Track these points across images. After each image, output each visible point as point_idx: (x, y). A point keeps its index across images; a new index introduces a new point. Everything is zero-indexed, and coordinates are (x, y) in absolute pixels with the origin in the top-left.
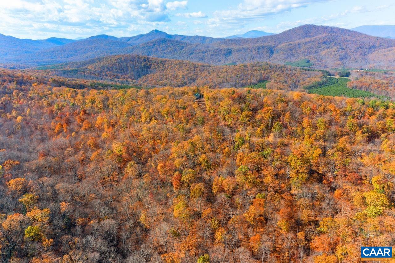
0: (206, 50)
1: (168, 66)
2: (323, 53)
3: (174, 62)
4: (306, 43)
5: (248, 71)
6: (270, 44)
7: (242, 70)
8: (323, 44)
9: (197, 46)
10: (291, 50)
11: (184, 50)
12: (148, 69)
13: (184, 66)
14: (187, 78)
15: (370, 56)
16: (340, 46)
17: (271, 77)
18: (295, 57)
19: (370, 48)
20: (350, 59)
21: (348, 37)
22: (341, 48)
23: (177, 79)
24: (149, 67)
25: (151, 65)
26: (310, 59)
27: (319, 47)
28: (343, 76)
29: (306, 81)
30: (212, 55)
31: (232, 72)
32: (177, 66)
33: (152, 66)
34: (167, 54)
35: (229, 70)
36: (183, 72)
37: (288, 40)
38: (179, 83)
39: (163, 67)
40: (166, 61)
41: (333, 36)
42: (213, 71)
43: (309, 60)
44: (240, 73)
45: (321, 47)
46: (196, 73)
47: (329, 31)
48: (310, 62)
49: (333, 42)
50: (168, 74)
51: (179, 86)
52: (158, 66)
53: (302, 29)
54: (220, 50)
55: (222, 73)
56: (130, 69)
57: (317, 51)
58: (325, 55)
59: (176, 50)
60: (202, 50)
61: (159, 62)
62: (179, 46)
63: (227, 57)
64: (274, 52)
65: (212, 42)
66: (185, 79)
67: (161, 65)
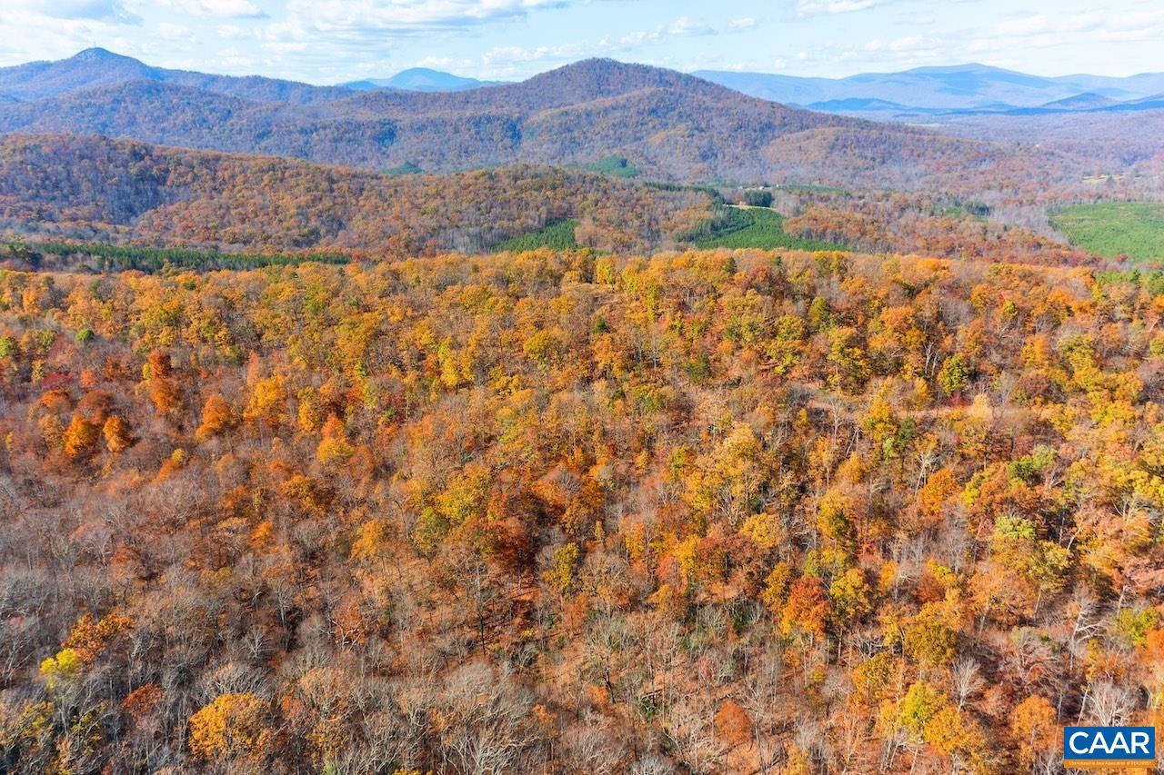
0: (313, 124)
1: (233, 177)
2: (656, 138)
4: (606, 110)
5: (505, 192)
6: (506, 110)
7: (485, 188)
8: (649, 114)
9: (276, 110)
10: (569, 130)
11: (232, 121)
12: (159, 188)
14: (316, 215)
15: (769, 151)
16: (693, 121)
17: (578, 207)
18: (584, 151)
19: (762, 130)
20: (724, 157)
21: (705, 98)
22: (696, 129)
23: (280, 221)
24: (161, 180)
25: (167, 171)
26: (625, 157)
27: (642, 124)
28: (757, 204)
29: (676, 219)
30: (335, 140)
31: (455, 194)
33: (172, 176)
34: (174, 134)
35: (444, 187)
36: (294, 196)
37: (552, 100)
38: (295, 235)
39: (214, 179)
40: (217, 159)
41: (672, 94)
42: (396, 191)
43: (626, 161)
44: (483, 197)
45: (646, 124)
46: (341, 200)
47: (655, 81)
48: (629, 165)
49: (674, 109)
50: (242, 205)
52: (195, 177)
53: (585, 70)
54: (359, 126)
55: (428, 200)
56: (84, 186)
57: (638, 135)
58: (662, 145)
59: (205, 121)
60: (299, 124)
61: (195, 162)
62: (214, 110)
63: (384, 149)
64: (523, 134)
65: (310, 99)
66: (308, 220)
67: (204, 173)
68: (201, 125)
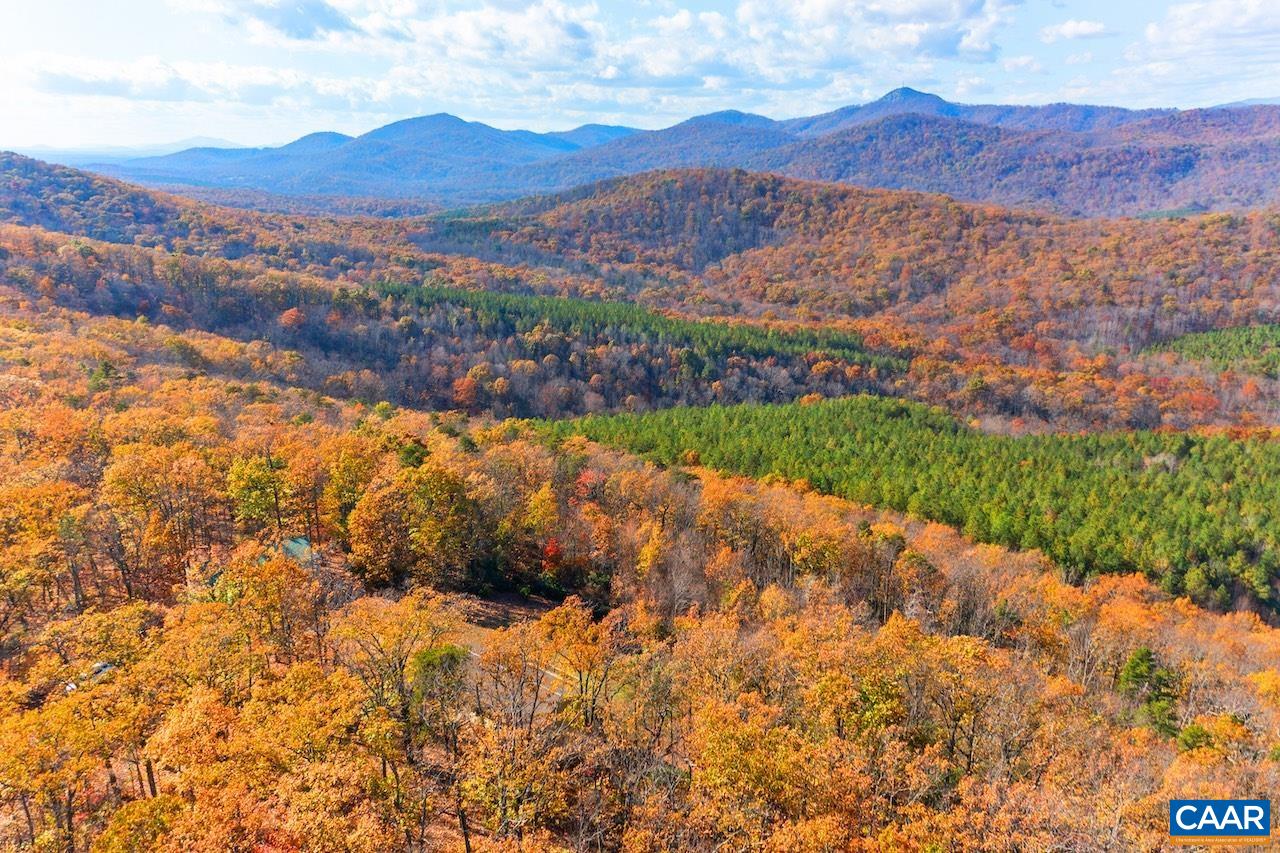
0: (1078, 155)
1: (846, 218)
3: (879, 200)
5: (1245, 250)
7: (1208, 242)
11: (980, 155)
12: (762, 229)
13: (918, 217)
14: (911, 272)
23: (859, 277)
24: (768, 221)
25: (781, 209)
30: (1101, 175)
31: (1146, 251)
32: (884, 219)
33: (783, 215)
35: (1134, 239)
36: (902, 245)
38: (860, 298)
39: (825, 220)
40: (844, 195)
44: (1195, 257)
46: (962, 252)
50: (832, 253)
51: (853, 310)
52: (807, 215)
54: (1141, 155)
55: (1091, 257)
56: (689, 223)
59: (949, 156)
60: (1060, 155)
61: (815, 199)
62: (964, 143)
63: (1167, 185)
66: (896, 277)
67: (819, 212)
68: (944, 161)
